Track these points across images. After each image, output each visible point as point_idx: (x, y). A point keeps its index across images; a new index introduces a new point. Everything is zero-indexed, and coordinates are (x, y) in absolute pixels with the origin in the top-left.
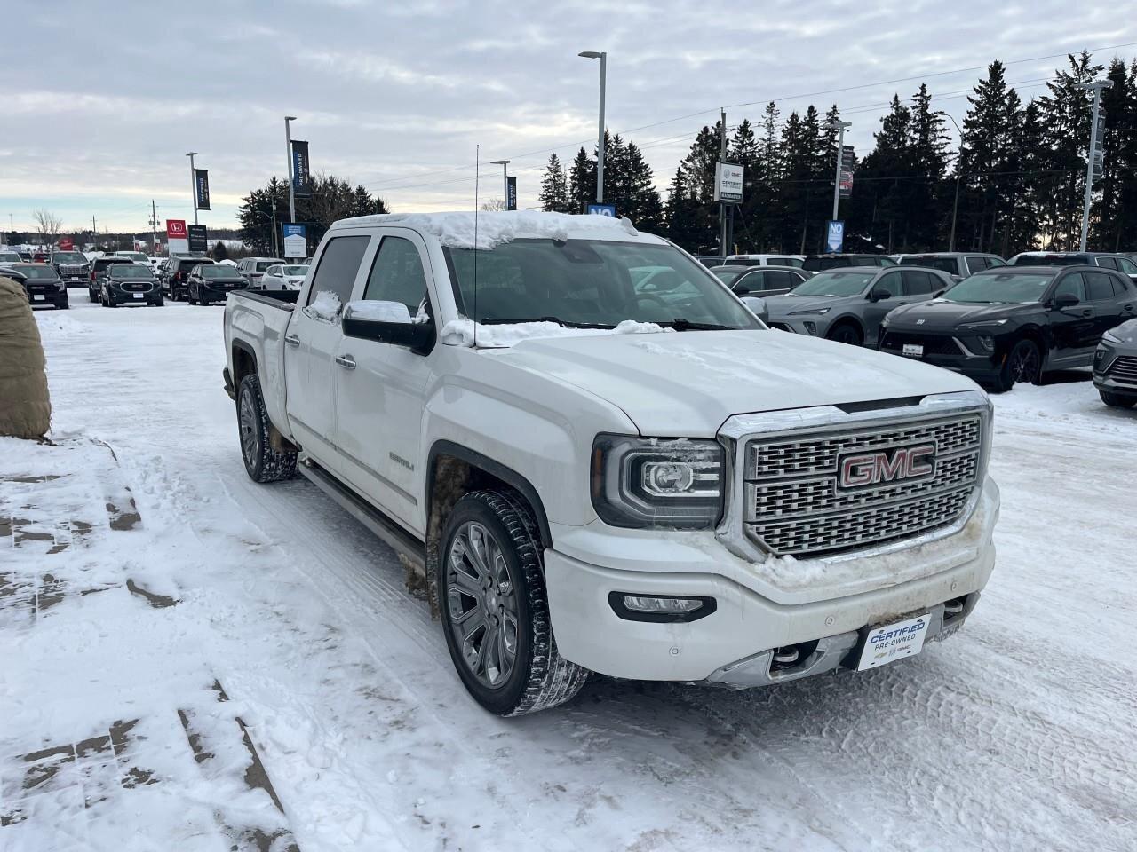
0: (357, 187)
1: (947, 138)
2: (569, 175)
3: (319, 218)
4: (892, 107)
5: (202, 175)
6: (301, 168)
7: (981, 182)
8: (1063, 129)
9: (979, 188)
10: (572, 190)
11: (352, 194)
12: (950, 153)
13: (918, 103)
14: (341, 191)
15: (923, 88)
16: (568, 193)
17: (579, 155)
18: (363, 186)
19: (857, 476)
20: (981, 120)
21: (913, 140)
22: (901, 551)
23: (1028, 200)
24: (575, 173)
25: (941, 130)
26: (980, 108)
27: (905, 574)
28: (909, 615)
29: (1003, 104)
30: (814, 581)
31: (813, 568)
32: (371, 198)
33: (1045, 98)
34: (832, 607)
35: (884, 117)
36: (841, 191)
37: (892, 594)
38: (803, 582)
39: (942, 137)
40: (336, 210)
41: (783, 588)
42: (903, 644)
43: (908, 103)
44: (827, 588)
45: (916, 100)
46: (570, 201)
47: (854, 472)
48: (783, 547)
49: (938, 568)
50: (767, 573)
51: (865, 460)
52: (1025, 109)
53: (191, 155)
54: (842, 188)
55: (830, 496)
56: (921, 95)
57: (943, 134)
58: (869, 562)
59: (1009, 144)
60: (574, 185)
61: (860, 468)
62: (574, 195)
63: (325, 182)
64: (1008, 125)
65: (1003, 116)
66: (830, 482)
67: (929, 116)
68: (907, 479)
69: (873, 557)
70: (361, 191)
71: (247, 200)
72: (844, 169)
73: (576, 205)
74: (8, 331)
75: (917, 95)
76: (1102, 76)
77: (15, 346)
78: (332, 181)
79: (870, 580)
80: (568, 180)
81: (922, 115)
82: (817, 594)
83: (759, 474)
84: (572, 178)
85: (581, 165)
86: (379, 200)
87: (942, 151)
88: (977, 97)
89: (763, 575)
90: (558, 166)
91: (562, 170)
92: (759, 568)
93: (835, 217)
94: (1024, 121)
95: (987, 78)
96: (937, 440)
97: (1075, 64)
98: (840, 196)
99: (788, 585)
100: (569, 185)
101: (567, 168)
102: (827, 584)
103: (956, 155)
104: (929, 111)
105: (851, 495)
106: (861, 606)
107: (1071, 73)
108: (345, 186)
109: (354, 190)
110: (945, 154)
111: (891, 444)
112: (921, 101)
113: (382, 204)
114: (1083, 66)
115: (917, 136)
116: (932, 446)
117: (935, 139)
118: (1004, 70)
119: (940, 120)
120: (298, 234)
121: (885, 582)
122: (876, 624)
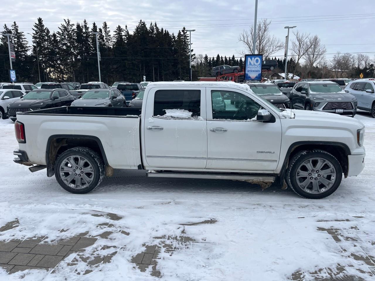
1: (26, 41)
4: (4, 28)
7: (42, 57)
8: (66, 42)
9: (42, 59)
12: (29, 47)
13: (14, 28)
15: (15, 23)
20: (38, 36)
21: (15, 41)
23: (59, 64)
25: (24, 38)
26: (37, 33)
29: (45, 32)
33: (59, 32)
35: (2, 32)
36: (12, 59)
39: (25, 41)
43: (10, 28)
45: (13, 27)
52: (52, 35)
54: (12, 58)
56: (15, 25)
57: (25, 40)
59: (49, 46)
64: (47, 39)
65: (45, 36)
67: (19, 33)
72: (11, 51)
75: (13, 25)
76: (75, 27)
81: (16, 33)
87: (26, 46)
88: (36, 29)
93: (12, 68)
94: (53, 38)
95: (38, 23)
97: (66, 23)
98: (12, 61)
103: (31, 48)
104: (19, 32)
107: (66, 25)
110: (27, 47)
112: (15, 28)
114: (68, 23)
115: (16, 39)
117: (23, 41)
118: (42, 21)
119: (23, 35)
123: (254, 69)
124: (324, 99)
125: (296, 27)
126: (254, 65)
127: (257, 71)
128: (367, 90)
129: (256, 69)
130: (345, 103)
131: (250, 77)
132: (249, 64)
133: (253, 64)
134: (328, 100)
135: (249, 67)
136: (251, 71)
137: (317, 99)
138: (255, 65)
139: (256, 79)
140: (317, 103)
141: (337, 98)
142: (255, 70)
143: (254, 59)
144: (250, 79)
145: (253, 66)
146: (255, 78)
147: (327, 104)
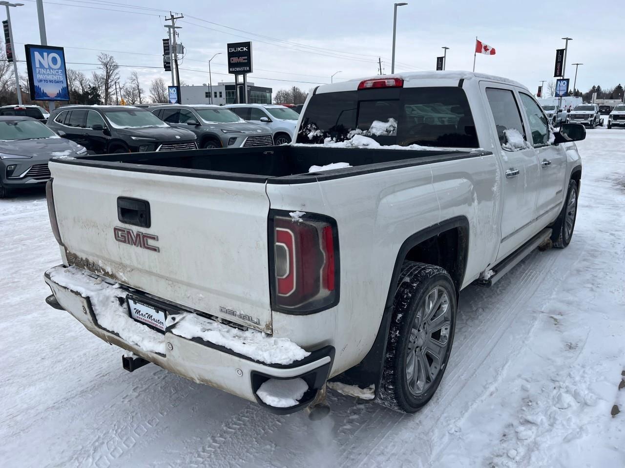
123: (50, 78)
124: (242, 132)
125: (23, 5)
126: (50, 68)
127: (58, 82)
128: (262, 118)
129: (55, 78)
130: (260, 137)
131: (45, 94)
132: (37, 65)
133: (46, 66)
134: (247, 132)
135: (39, 72)
136: (46, 81)
137: (229, 131)
138: (53, 69)
139: (59, 98)
140: (231, 138)
141: (255, 130)
142: (53, 79)
143: (48, 55)
144: (45, 98)
145: (48, 70)
146: (55, 97)
147: (248, 139)
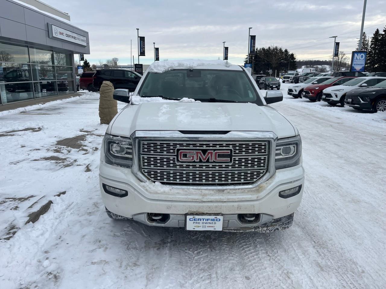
0: (285, 49)
2: (370, 40)
3: (270, 61)
5: (226, 49)
6: (252, 44)
10: (371, 46)
11: (283, 52)
14: (279, 51)
16: (369, 48)
17: (376, 32)
18: (287, 49)
19: (187, 158)
22: (213, 190)
24: (373, 39)
27: (209, 198)
28: (210, 214)
30: (164, 193)
31: (167, 188)
32: (289, 53)
34: (169, 203)
37: (201, 204)
38: (159, 192)
40: (276, 58)
41: (150, 193)
42: (211, 225)
44: (167, 196)
46: (370, 50)
47: (185, 156)
48: (156, 178)
49: (229, 199)
50: (145, 186)
51: (190, 152)
53: (224, 42)
55: (174, 163)
58: (193, 190)
60: (372, 44)
61: (188, 155)
62: (372, 48)
63: (274, 48)
66: (174, 158)
68: (214, 162)
69: (197, 189)
70: (286, 51)
71: (247, 56)
73: (372, 52)
74: (106, 96)
77: (108, 100)
78: (276, 48)
79: (189, 197)
80: (370, 42)
82: (163, 197)
83: (143, 152)
84: (371, 41)
85: (376, 36)
86: (292, 54)
89: (144, 187)
90: (365, 37)
91: (367, 38)
92: (143, 184)
96: (233, 149)
99: (152, 192)
100: (370, 44)
101: (369, 37)
102: (169, 195)
105: (185, 165)
106: (184, 206)
108: (281, 49)
109: (284, 50)
111: (205, 147)
113: (294, 55)
116: (229, 151)
120: (249, 67)
121: (197, 199)
122: (191, 214)
